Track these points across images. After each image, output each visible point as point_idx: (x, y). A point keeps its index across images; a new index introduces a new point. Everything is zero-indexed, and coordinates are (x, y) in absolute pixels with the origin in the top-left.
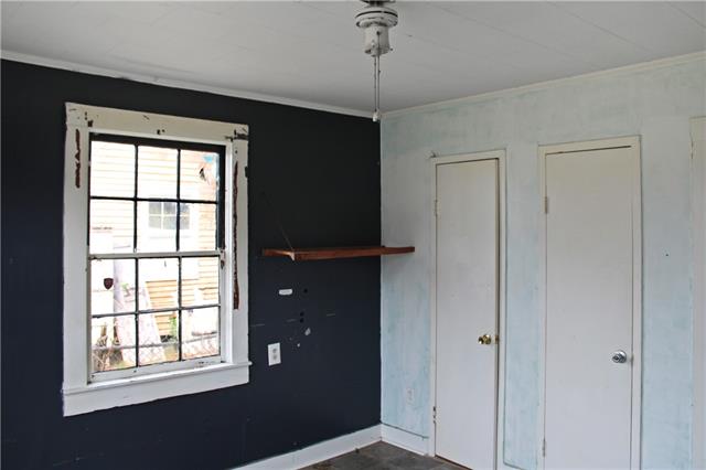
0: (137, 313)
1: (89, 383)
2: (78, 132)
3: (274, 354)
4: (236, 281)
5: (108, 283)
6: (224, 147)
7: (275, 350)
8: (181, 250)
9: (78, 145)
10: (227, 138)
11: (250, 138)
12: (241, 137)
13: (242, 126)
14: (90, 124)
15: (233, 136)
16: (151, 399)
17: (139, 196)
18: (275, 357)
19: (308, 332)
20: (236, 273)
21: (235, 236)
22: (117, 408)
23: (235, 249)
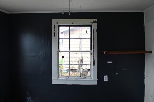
0: (70, 64)
1: (58, 78)
2: (54, 25)
3: (106, 78)
4: (94, 59)
5: (63, 57)
6: (91, 25)
7: (106, 77)
8: (81, 50)
9: (55, 28)
10: (91, 23)
11: (98, 22)
12: (95, 22)
13: (95, 19)
14: (57, 23)
15: (93, 22)
16: (71, 84)
17: (70, 38)
18: (106, 79)
19: (117, 74)
20: (94, 57)
21: (94, 47)
22: (63, 84)
23: (94, 50)
